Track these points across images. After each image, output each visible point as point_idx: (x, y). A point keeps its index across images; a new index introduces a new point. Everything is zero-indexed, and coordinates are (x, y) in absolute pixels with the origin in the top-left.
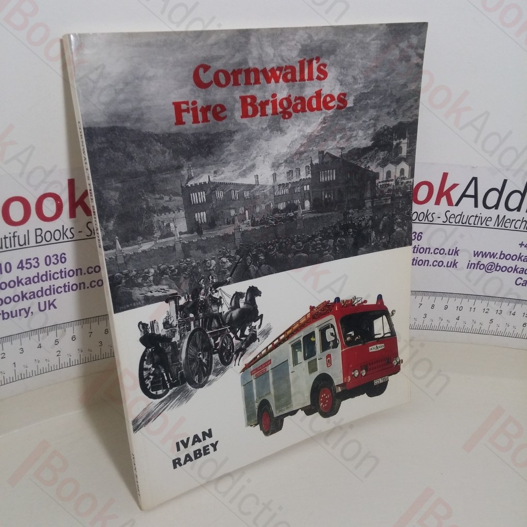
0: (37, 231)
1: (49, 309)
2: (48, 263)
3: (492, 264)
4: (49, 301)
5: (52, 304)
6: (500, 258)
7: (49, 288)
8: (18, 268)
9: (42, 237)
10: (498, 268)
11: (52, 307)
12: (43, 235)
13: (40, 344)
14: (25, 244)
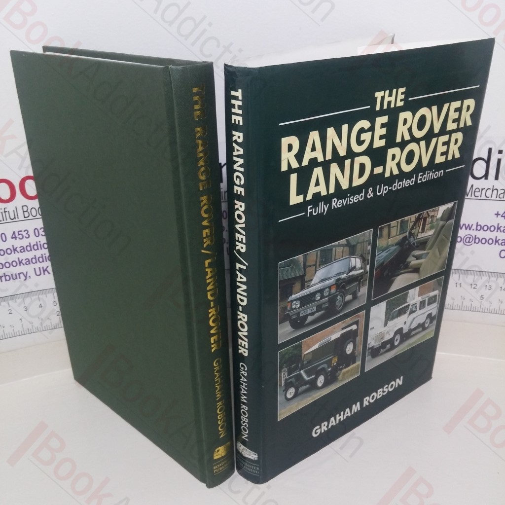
0: (24, 207)
1: (44, 274)
2: (37, 235)
3: (470, 236)
4: (43, 268)
5: (46, 270)
6: (477, 229)
7: (41, 256)
8: (12, 238)
9: (29, 213)
10: (477, 240)
11: (46, 272)
12: (29, 211)
13: (41, 304)
14: (15, 218)
